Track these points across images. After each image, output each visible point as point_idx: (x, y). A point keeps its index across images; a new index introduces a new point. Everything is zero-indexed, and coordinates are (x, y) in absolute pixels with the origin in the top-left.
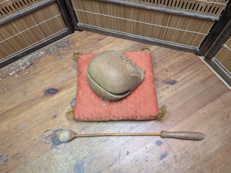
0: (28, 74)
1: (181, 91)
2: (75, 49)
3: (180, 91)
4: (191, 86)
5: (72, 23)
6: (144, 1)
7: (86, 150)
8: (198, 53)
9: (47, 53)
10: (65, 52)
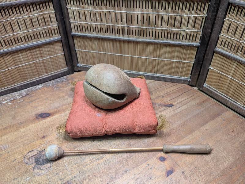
0: (22, 102)
1: (180, 112)
3: (178, 111)
4: (189, 107)
5: (73, 63)
6: (135, 35)
7: (76, 169)
8: (190, 83)
9: (45, 86)
10: (63, 85)
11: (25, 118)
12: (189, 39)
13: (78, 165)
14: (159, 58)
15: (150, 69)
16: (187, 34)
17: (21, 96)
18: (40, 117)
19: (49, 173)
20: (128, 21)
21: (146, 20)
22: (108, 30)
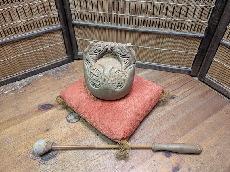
0: (24, 92)
1: (183, 104)
2: (74, 72)
3: (181, 103)
4: (191, 99)
5: (73, 52)
6: (138, 25)
7: (81, 165)
8: (191, 74)
9: (46, 76)
10: (64, 75)
11: (28, 110)
12: (194, 30)
13: (84, 160)
14: (161, 48)
15: (151, 59)
16: (192, 25)
17: (23, 86)
18: (43, 108)
19: (55, 169)
20: (131, 10)
21: (150, 10)
22: (110, 19)
